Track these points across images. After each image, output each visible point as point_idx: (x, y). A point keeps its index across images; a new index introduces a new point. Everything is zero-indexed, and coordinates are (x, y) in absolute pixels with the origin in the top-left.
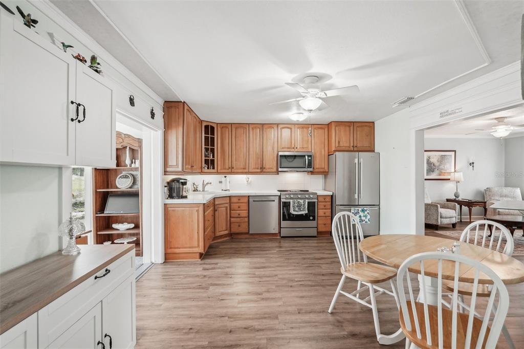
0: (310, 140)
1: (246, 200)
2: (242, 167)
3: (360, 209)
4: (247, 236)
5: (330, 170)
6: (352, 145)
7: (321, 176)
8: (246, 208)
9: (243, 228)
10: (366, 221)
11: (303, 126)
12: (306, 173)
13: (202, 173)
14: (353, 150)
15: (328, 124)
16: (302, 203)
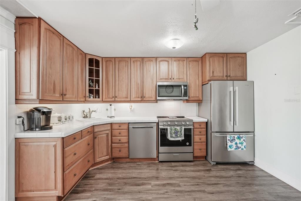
0: (185, 72)
1: (126, 127)
2: (124, 96)
3: (236, 136)
4: (128, 160)
5: (204, 99)
6: (225, 74)
7: (195, 104)
8: (126, 134)
9: (124, 153)
10: (242, 148)
11: (179, 59)
12: (182, 102)
13: (85, 101)
14: (226, 79)
15: (202, 57)
16: (179, 130)
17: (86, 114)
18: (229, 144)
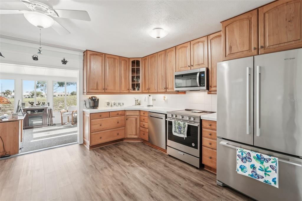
2: (154, 88)
3: (253, 154)
6: (254, 46)
9: (146, 137)
10: (266, 179)
13: (129, 93)
14: (256, 53)
16: (182, 126)
17: (139, 102)
18: (239, 163)
